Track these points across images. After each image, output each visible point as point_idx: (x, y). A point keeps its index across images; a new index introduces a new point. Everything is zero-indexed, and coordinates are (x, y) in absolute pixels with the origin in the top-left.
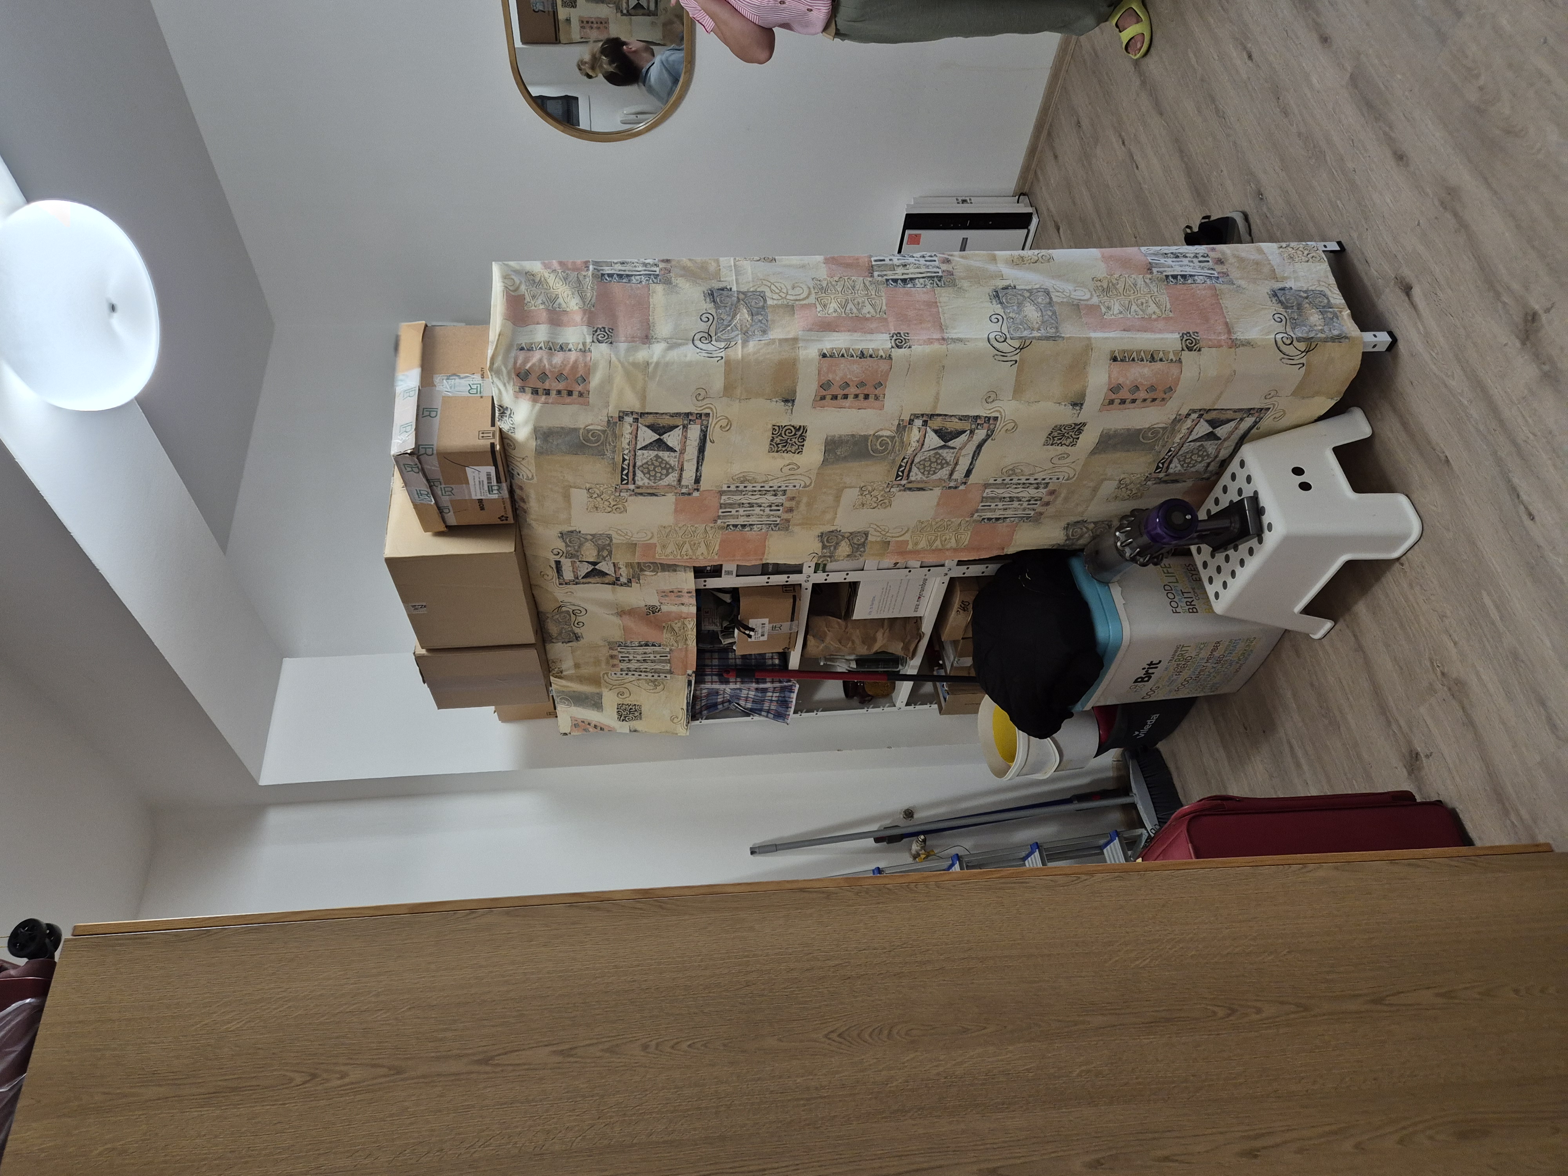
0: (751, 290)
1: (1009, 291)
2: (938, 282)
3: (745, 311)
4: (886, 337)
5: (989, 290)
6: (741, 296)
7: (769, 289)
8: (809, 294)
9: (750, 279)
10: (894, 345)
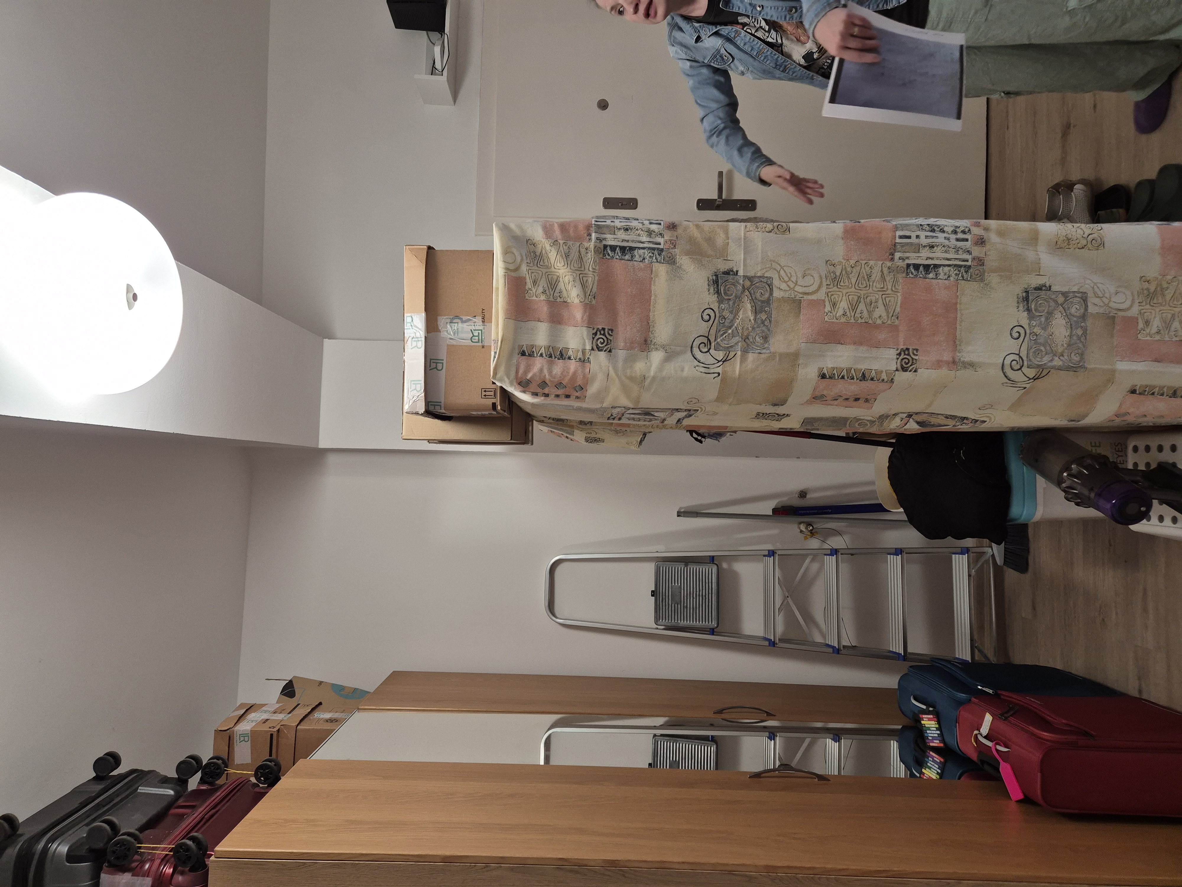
0: (759, 275)
1: (1042, 293)
2: (964, 274)
3: (749, 306)
4: (892, 353)
5: (1018, 290)
6: (748, 283)
7: (777, 276)
8: (820, 287)
9: (760, 259)
10: (899, 368)
